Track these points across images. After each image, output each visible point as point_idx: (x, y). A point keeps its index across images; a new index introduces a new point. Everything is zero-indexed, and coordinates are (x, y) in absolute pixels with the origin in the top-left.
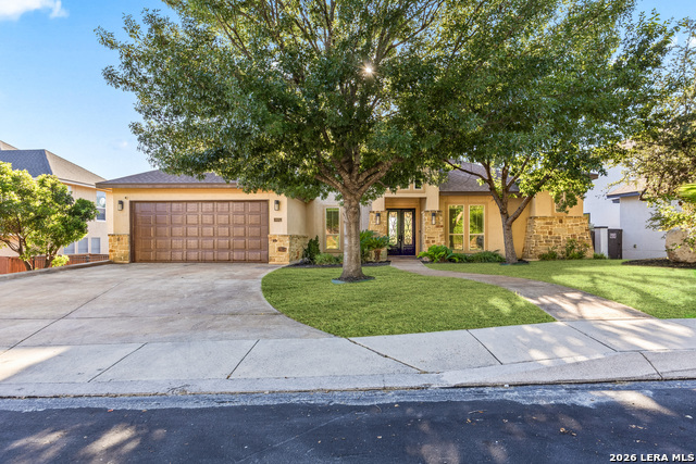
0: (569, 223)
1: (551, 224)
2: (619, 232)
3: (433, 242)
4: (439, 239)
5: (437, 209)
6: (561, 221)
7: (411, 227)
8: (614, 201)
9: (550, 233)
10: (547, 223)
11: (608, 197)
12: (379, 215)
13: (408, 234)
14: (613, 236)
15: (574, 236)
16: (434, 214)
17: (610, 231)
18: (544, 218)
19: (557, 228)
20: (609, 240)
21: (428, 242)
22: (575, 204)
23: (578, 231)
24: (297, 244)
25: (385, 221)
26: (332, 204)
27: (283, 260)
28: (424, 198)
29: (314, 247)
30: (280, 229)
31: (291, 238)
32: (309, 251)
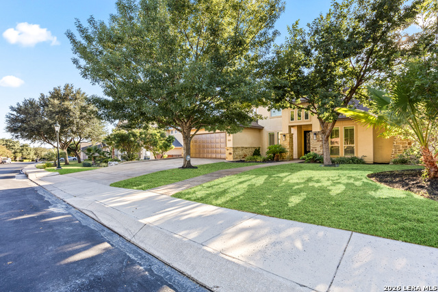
3: (315, 150)
4: (319, 148)
9: (410, 143)
24: (244, 151)
25: (288, 139)
26: (271, 131)
27: (230, 158)
28: (311, 125)
29: (257, 152)
30: (230, 144)
31: (235, 149)
32: (254, 155)
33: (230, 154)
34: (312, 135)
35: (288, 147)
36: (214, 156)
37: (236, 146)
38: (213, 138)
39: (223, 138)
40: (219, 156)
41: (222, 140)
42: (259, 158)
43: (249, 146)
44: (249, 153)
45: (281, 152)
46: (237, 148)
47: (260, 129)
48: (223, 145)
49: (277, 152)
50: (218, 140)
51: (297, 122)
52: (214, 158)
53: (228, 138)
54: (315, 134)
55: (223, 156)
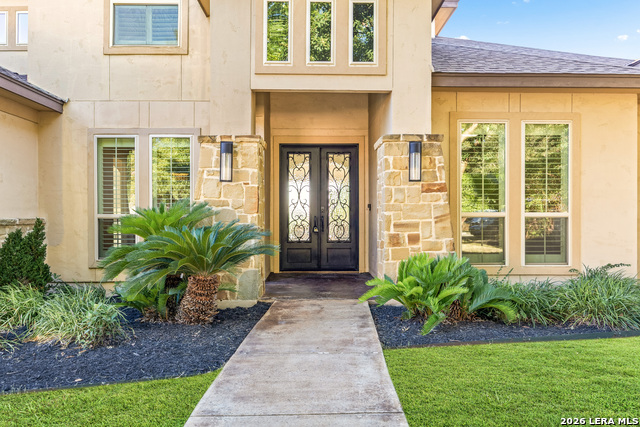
3: (414, 239)
5: (426, 129)
7: (345, 196)
12: (229, 150)
13: (339, 213)
16: (416, 147)
21: (395, 241)
26: (114, 127)
51: (301, 74)
54: (415, 149)
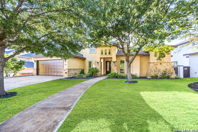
0: (164, 64)
1: (157, 65)
2: (189, 68)
3: (114, 71)
4: (116, 70)
6: (161, 64)
8: (187, 57)
9: (156, 68)
10: (155, 65)
11: (184, 55)
12: (98, 63)
14: (186, 69)
15: (166, 69)
17: (184, 67)
18: (154, 63)
19: (159, 67)
20: (184, 70)
22: (164, 56)
23: (168, 67)
24: (75, 71)
25: (100, 65)
26: (90, 60)
27: (66, 76)
28: (112, 57)
29: (82, 72)
30: (66, 67)
31: (69, 70)
32: (81, 73)
33: (66, 73)
34: (112, 63)
35: (100, 69)
36: (56, 74)
37: (70, 68)
38: (55, 63)
39: (61, 63)
40: (59, 74)
41: (61, 64)
42: (84, 75)
43: (78, 68)
44: (78, 72)
45: (96, 72)
46: (70, 69)
47: (84, 59)
48: (61, 68)
49: (95, 72)
50: (58, 64)
51: (104, 56)
52: (56, 76)
53: (65, 63)
54: (114, 62)
55: (61, 74)
